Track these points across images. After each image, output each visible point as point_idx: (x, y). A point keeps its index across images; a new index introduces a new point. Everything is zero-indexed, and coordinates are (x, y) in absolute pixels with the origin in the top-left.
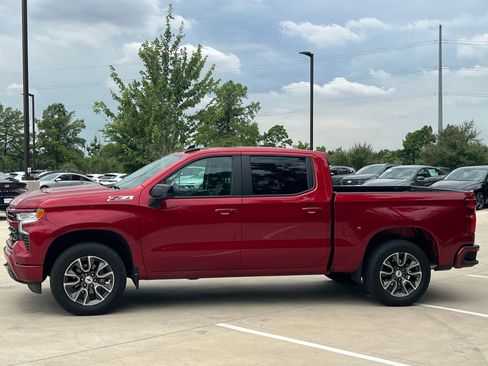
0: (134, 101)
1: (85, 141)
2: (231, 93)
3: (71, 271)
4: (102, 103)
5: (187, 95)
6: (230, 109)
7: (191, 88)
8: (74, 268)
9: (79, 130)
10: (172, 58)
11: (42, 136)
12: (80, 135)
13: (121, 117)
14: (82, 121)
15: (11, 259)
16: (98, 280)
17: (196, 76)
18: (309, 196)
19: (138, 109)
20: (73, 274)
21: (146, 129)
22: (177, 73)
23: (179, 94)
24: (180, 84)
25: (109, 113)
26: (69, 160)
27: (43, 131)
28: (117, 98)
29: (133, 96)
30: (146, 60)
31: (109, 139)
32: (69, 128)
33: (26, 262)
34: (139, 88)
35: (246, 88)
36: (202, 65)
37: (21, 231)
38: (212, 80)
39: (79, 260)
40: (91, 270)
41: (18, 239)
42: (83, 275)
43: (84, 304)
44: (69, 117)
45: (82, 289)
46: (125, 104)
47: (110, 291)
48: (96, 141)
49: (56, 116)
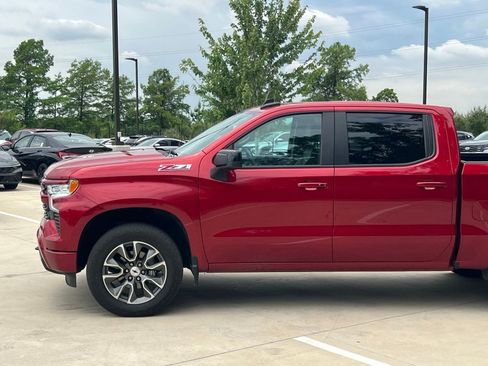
0: (224, 58)
1: (188, 107)
2: (338, 55)
3: (113, 260)
4: (190, 62)
5: (283, 50)
6: (336, 72)
7: (288, 42)
8: (117, 257)
9: (184, 96)
10: (266, 8)
11: (147, 102)
12: (184, 101)
13: (209, 76)
14: (187, 87)
15: (40, 243)
16: (147, 272)
17: (293, 28)
18: (423, 166)
19: (229, 68)
20: (114, 264)
21: (237, 89)
22: (272, 25)
23: (273, 49)
24: (275, 36)
25: (197, 72)
26: (173, 126)
27: (149, 97)
28: (206, 55)
29: (223, 52)
30: (237, 10)
32: (174, 93)
33: (57, 247)
34: (230, 43)
35: (354, 50)
36: (300, 15)
37: (52, 208)
38: (311, 32)
39: (122, 246)
40: (138, 258)
41: (49, 218)
42: (127, 265)
43: (129, 302)
44: (173, 82)
45: (127, 282)
46: (214, 61)
47: (161, 287)
48: (200, 106)
49: (161, 82)
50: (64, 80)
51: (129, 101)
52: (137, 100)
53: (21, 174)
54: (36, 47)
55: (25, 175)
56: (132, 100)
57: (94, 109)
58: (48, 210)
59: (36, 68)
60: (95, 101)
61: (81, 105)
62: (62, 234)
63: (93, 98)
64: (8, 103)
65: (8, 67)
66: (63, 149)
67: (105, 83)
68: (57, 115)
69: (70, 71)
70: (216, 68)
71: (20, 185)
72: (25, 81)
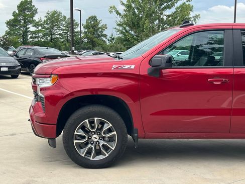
0: (133, 5)
1: (106, 35)
3: (80, 130)
4: (114, 7)
5: (167, 2)
8: (83, 128)
9: (104, 30)
11: (85, 33)
12: (104, 33)
13: (125, 16)
14: (106, 25)
16: (103, 138)
19: (136, 11)
20: (82, 133)
21: (141, 23)
25: (118, 13)
26: (99, 46)
27: (86, 30)
28: (123, 4)
29: (133, 2)
31: (118, 33)
32: (99, 28)
33: (43, 121)
35: (193, 7)
37: (40, 94)
39: (87, 121)
40: (98, 129)
41: (37, 101)
42: (90, 133)
43: (91, 159)
44: (99, 23)
45: (90, 145)
46: (128, 7)
47: (113, 149)
48: (112, 35)
49: (93, 23)
50: (43, 21)
51: (76, 32)
52: (81, 32)
53: (20, 69)
54: (29, 4)
55: (23, 70)
56: (78, 32)
57: (58, 36)
58: (36, 95)
59: (28, 14)
60: (58, 32)
61: (51, 34)
62: (46, 112)
63: (57, 31)
64: (14, 33)
65: (14, 14)
66: (43, 56)
67: (64, 23)
68: (39, 39)
69: (46, 17)
70: (129, 11)
71: (20, 76)
72: (23, 21)
